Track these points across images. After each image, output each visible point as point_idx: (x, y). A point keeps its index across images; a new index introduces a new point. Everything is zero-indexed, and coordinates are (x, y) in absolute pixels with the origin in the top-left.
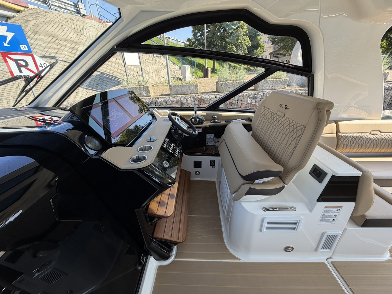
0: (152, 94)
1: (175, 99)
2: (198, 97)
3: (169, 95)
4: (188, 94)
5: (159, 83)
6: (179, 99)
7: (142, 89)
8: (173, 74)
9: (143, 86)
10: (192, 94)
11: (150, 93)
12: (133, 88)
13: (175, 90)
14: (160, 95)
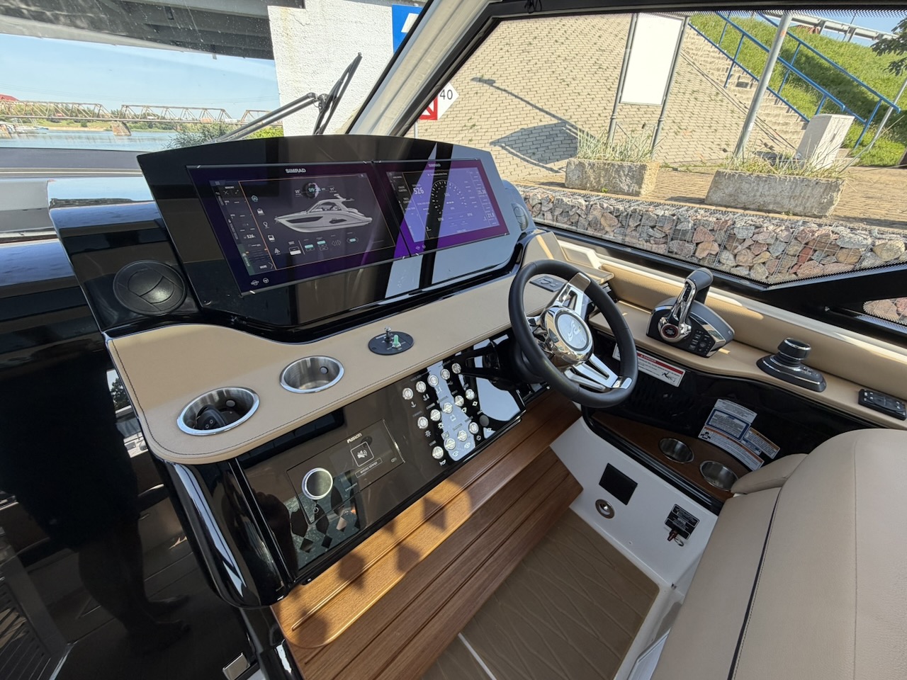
0: (647, 189)
1: (711, 219)
2: (813, 232)
3: (702, 201)
4: (779, 213)
5: (698, 164)
6: (726, 221)
7: (624, 172)
8: (764, 141)
9: (629, 164)
10: (795, 214)
11: (643, 186)
12: (602, 165)
13: (730, 190)
14: (671, 199)
